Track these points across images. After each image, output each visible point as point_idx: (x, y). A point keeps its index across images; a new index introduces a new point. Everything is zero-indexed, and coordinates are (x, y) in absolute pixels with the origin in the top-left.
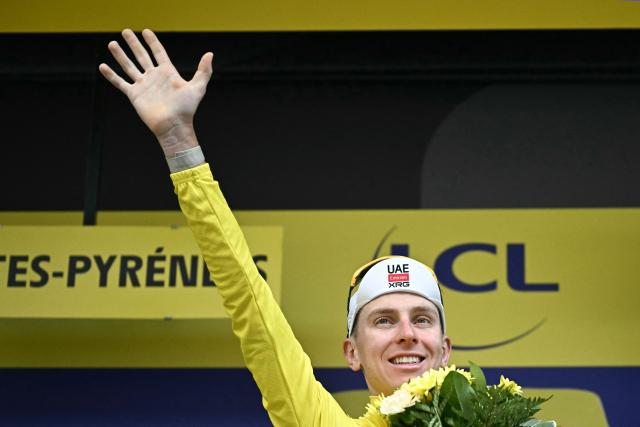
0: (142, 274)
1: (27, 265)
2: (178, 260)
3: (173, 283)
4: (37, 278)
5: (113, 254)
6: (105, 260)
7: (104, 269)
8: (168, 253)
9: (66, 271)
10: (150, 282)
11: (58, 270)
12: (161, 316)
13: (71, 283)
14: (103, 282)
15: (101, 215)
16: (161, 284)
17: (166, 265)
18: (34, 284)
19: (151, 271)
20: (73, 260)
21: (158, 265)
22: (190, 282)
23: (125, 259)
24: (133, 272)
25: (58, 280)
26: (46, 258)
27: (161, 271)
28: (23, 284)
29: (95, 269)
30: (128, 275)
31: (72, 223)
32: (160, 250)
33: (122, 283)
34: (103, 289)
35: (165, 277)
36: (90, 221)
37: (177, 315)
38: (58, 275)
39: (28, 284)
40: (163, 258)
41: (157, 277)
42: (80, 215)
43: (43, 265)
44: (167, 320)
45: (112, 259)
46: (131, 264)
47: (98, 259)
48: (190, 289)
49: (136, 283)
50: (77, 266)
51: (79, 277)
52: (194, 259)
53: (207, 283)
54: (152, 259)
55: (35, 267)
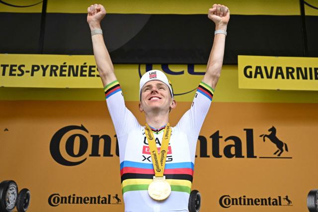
0: (58, 72)
1: (16, 68)
2: (71, 67)
3: (69, 75)
4: (20, 73)
5: (48, 64)
6: (45, 67)
7: (44, 70)
8: (68, 64)
9: (31, 70)
10: (61, 75)
11: (28, 70)
12: (65, 87)
13: (32, 75)
14: (44, 75)
16: (65, 75)
17: (67, 69)
18: (19, 75)
19: (62, 71)
20: (33, 66)
21: (64, 68)
22: (75, 75)
23: (52, 66)
24: (55, 71)
26: (24, 66)
27: (65, 71)
28: (15, 75)
29: (41, 70)
30: (53, 72)
32: (65, 63)
33: (51, 75)
34: (44, 77)
35: (67, 73)
37: (71, 87)
38: (28, 72)
39: (17, 75)
40: (66, 66)
41: (64, 73)
43: (22, 68)
44: (67, 88)
45: (47, 66)
46: (54, 68)
47: (42, 66)
48: (75, 78)
49: (56, 75)
50: (35, 68)
51: (35, 72)
52: (77, 67)
53: (82, 75)
54: (62, 67)
55: (19, 69)
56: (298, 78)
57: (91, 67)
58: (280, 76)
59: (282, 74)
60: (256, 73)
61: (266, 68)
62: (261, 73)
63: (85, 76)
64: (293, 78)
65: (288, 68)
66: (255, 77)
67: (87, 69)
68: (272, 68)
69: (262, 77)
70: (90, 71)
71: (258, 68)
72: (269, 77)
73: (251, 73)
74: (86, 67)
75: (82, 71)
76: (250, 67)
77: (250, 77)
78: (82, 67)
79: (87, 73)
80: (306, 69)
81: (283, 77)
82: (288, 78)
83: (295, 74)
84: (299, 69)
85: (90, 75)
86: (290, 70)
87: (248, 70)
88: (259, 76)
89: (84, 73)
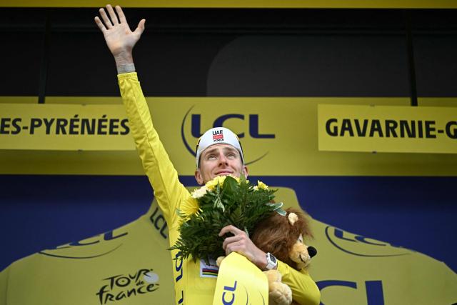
0: (67, 128)
2: (85, 121)
3: (83, 132)
4: (15, 129)
5: (53, 118)
6: (49, 121)
7: (49, 125)
8: (80, 118)
9: (29, 126)
10: (72, 132)
11: (25, 125)
12: (77, 149)
13: (32, 132)
14: (48, 132)
15: (47, 98)
16: (77, 133)
17: (79, 124)
18: (13, 133)
19: (72, 126)
20: (33, 120)
21: (75, 123)
22: (91, 132)
23: (59, 121)
24: (63, 127)
25: (25, 130)
26: (20, 120)
27: (77, 126)
29: (44, 126)
30: (60, 129)
31: (33, 102)
32: (76, 116)
33: (58, 132)
34: (48, 135)
35: (79, 130)
36: (41, 101)
37: (84, 149)
38: (25, 128)
39: (10, 132)
40: (78, 120)
41: (75, 130)
42: (37, 99)
43: (18, 123)
44: (80, 151)
45: (52, 120)
46: (62, 123)
47: (46, 120)
48: (92, 136)
49: (64, 132)
50: (35, 124)
51: (36, 129)
52: (94, 121)
53: (100, 132)
54: (72, 121)
55: (14, 124)
56: (402, 135)
57: (112, 121)
58: (376, 133)
59: (379, 130)
60: (344, 129)
61: (357, 122)
62: (350, 129)
63: (105, 133)
64: (395, 135)
65: (387, 122)
66: (342, 134)
67: (108, 124)
68: (366, 122)
69: (352, 134)
70: (112, 127)
71: (346, 121)
72: (362, 134)
73: (336, 128)
74: (106, 121)
75: (100, 126)
76: (335, 120)
77: (335, 134)
78: (100, 121)
79: (107, 130)
80: (413, 123)
81: (381, 135)
82: (388, 135)
83: (398, 130)
84: (404, 123)
85: (111, 132)
86: (391, 125)
87: (332, 125)
88: (347, 133)
89: (103, 130)
